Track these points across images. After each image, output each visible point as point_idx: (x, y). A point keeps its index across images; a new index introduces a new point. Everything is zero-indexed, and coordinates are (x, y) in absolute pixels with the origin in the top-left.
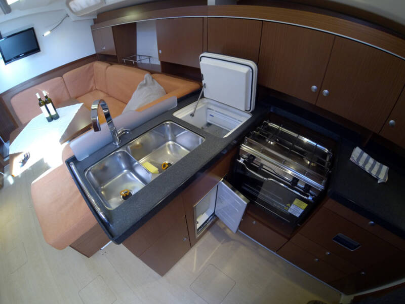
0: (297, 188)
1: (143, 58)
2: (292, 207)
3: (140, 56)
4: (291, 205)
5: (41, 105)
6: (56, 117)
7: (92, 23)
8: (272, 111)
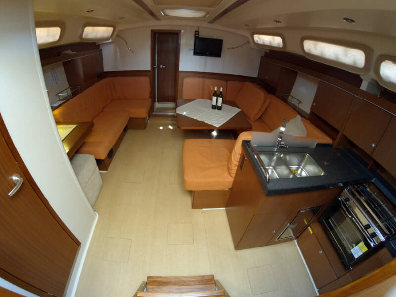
0: (366, 232)
1: (293, 99)
2: (356, 248)
3: (292, 97)
4: (356, 246)
5: (214, 95)
6: (219, 108)
7: (263, 54)
8: (373, 181)
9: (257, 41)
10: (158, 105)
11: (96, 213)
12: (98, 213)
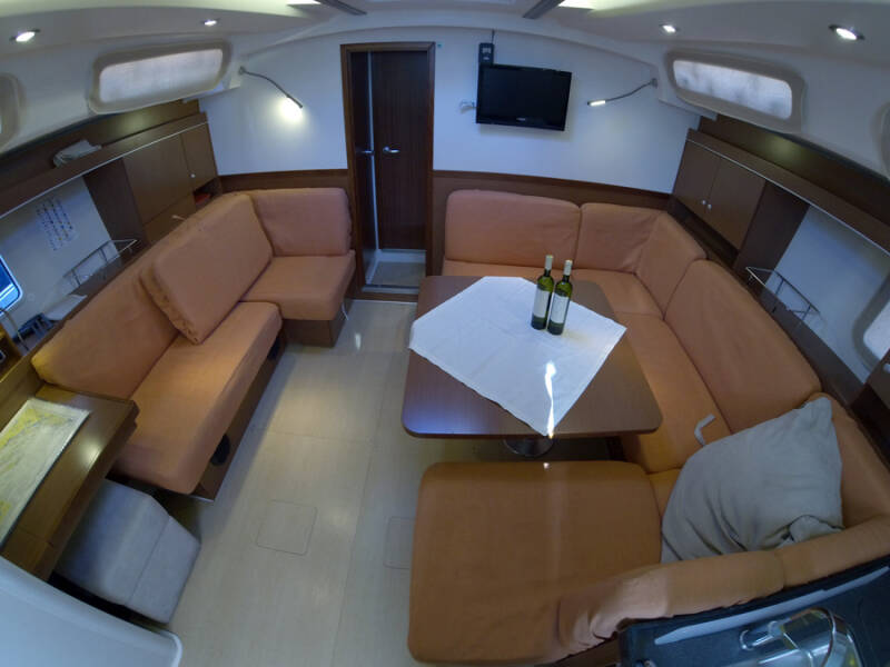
9: (686, 81)
10: (382, 257)
11: (176, 638)
12: (180, 638)
